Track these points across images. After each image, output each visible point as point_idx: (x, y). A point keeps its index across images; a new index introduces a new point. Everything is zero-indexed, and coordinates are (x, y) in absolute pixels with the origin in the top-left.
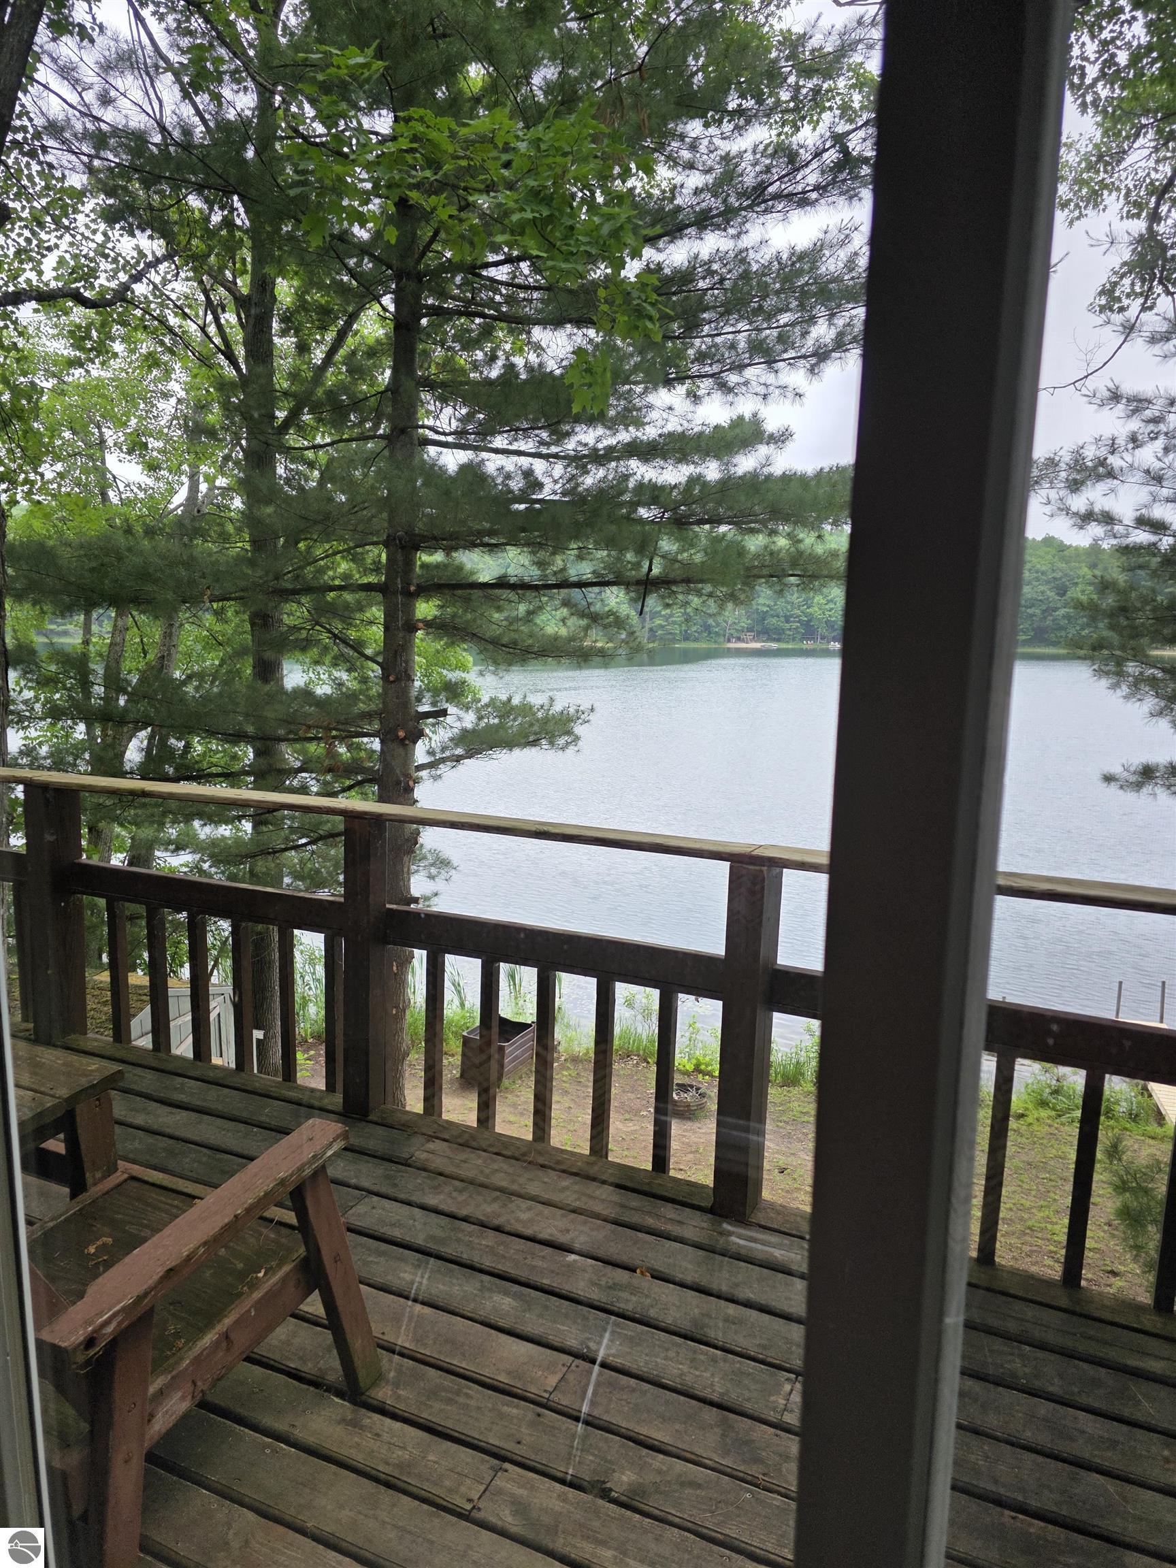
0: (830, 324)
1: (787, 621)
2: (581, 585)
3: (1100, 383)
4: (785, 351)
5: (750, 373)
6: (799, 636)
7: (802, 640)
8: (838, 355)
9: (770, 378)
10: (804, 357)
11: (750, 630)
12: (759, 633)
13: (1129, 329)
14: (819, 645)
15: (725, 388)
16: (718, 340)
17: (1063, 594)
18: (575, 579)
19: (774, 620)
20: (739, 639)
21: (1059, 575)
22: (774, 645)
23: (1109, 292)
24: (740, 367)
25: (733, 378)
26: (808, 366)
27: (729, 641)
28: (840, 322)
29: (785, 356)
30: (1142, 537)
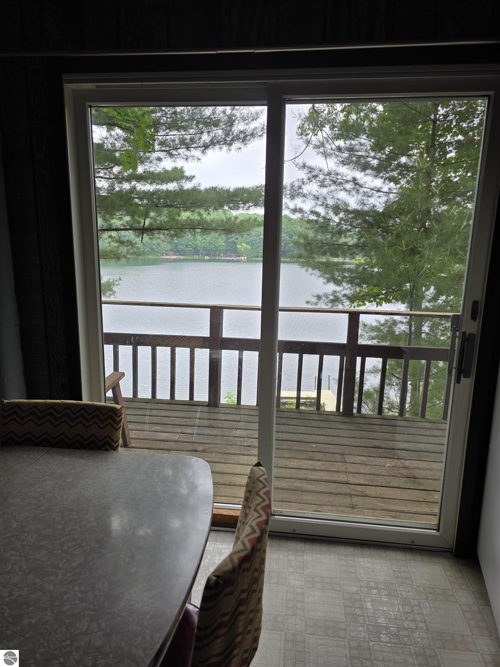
0: (208, 135)
1: (187, 247)
2: (117, 230)
3: (300, 161)
4: (193, 144)
5: (180, 151)
6: (192, 254)
7: (193, 255)
8: (212, 147)
9: (188, 153)
10: (199, 147)
11: (171, 250)
12: (175, 252)
13: (308, 142)
14: (201, 257)
15: (171, 155)
16: (168, 137)
17: (291, 238)
18: (114, 227)
19: (181, 247)
20: (167, 254)
21: (289, 230)
22: (182, 257)
23: (301, 127)
24: (176, 149)
25: (174, 152)
26: (201, 150)
27: (162, 255)
28: (212, 135)
29: (193, 146)
30: (313, 217)
